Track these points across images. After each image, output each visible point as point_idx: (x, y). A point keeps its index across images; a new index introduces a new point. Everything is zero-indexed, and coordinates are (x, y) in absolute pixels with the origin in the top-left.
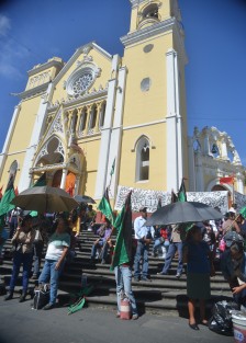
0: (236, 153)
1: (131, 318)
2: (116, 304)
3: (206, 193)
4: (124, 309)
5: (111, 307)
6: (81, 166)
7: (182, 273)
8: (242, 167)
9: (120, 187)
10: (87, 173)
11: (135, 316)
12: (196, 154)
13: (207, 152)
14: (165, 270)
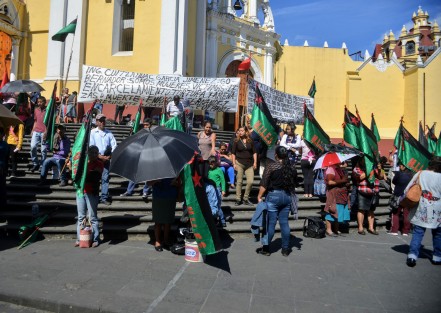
0: (269, 11)
1: (91, 246)
2: (75, 233)
3: (211, 81)
4: (83, 238)
5: (70, 237)
6: (19, 23)
7: (149, 193)
8: (275, 35)
9: (85, 68)
10: (30, 33)
11: (96, 243)
12: (209, 10)
13: (226, 7)
14: (129, 191)
